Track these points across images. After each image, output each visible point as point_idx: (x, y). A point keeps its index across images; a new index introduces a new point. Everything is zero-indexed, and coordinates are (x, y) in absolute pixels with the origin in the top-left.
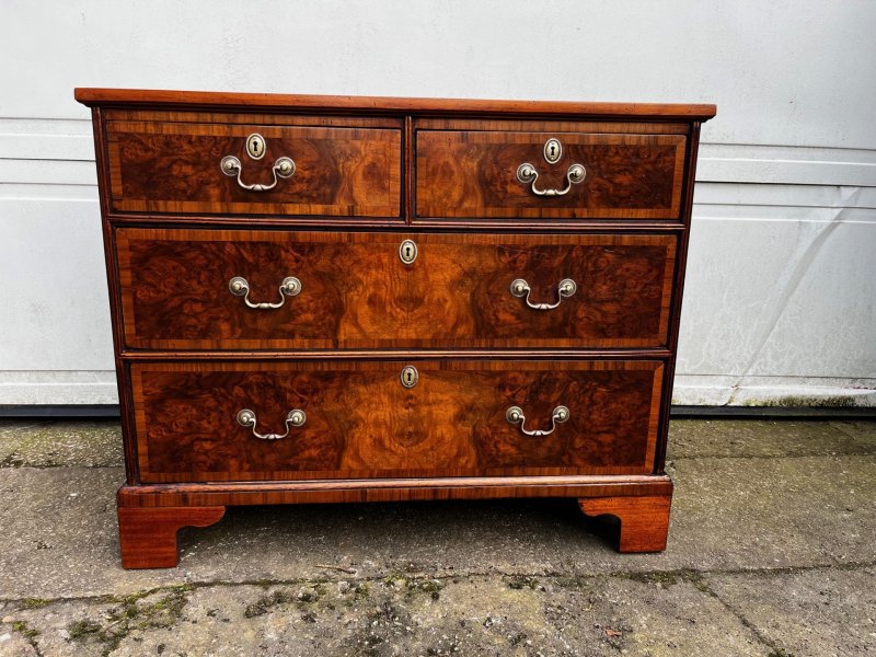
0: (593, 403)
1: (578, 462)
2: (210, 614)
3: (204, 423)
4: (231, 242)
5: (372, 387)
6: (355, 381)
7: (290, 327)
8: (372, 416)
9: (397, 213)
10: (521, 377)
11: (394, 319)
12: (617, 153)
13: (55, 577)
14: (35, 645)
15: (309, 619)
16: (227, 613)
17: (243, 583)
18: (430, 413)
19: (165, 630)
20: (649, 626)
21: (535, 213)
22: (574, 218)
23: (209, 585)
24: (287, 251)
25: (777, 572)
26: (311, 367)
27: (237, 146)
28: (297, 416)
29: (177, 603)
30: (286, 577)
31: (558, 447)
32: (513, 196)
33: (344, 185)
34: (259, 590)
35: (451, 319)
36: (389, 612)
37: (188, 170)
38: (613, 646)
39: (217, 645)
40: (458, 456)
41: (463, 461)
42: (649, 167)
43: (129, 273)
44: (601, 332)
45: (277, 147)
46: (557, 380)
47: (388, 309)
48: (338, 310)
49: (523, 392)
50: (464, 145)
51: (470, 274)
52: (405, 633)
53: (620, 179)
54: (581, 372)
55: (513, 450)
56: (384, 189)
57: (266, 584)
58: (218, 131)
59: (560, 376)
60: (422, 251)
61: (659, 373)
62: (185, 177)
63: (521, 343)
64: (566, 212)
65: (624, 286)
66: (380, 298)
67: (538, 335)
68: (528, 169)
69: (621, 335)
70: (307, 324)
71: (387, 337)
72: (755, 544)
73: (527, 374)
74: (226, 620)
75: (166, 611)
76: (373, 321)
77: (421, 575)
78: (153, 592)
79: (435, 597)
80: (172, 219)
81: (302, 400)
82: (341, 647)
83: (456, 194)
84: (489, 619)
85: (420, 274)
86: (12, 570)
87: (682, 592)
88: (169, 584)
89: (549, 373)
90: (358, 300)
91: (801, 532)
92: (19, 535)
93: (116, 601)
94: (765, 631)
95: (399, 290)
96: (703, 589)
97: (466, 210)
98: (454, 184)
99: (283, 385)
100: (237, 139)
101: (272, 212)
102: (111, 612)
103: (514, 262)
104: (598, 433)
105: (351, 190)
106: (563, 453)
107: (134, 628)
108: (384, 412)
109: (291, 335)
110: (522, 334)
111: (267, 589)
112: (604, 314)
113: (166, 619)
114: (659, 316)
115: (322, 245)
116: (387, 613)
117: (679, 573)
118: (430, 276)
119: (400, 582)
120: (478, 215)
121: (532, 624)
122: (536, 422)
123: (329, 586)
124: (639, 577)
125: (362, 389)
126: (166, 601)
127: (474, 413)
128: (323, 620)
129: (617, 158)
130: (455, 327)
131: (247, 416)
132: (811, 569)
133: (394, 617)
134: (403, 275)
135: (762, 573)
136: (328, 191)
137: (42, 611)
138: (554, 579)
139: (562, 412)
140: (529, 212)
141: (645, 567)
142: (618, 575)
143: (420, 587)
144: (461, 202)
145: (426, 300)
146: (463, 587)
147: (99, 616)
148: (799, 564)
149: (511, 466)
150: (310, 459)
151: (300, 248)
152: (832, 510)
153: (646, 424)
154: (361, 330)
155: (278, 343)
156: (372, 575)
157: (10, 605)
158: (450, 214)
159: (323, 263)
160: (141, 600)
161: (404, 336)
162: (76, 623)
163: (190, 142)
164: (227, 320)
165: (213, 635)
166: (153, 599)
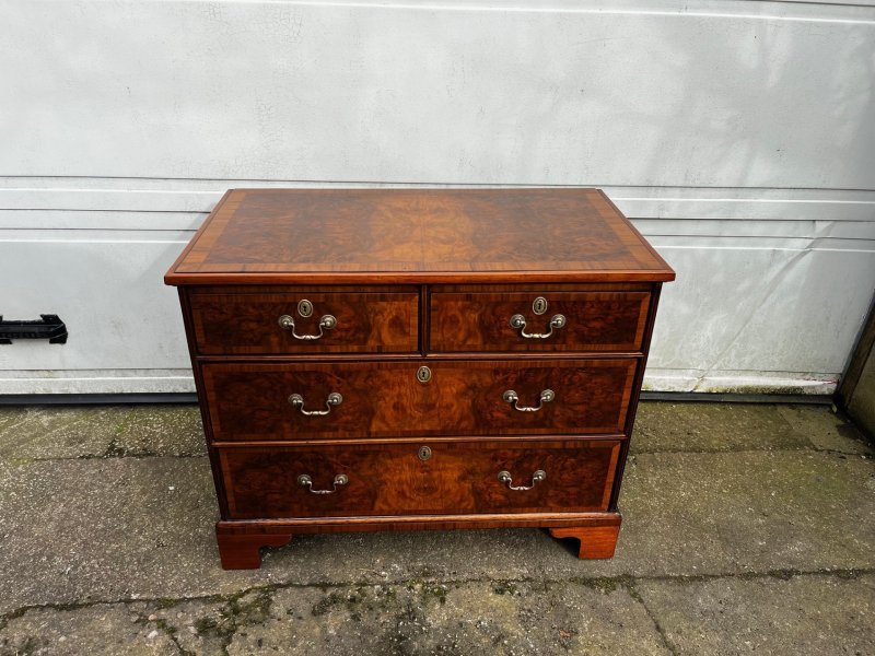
0: (564, 468)
1: (551, 504)
2: (289, 612)
3: (274, 483)
4: (290, 372)
5: (396, 460)
6: (383, 456)
7: (334, 424)
8: (396, 478)
9: (416, 348)
10: (510, 453)
11: (413, 417)
12: (592, 307)
13: (176, 577)
14: (176, 640)
15: (356, 618)
16: (301, 612)
17: (308, 585)
18: (441, 476)
19: (260, 626)
20: (590, 629)
21: (523, 347)
22: (555, 351)
23: (285, 586)
24: (331, 376)
25: (692, 579)
26: (351, 449)
27: (291, 309)
28: (342, 479)
29: (265, 604)
30: (337, 580)
31: (536, 495)
32: (506, 336)
33: (375, 332)
34: (319, 591)
35: (457, 416)
36: (411, 614)
37: (253, 325)
38: (563, 645)
39: (297, 640)
40: (461, 501)
41: (464, 504)
42: (618, 315)
43: (213, 394)
44: (572, 424)
45: (321, 308)
46: (536, 455)
47: (409, 411)
48: (370, 413)
49: (511, 462)
50: (468, 303)
51: (472, 387)
52: (422, 632)
53: (593, 324)
54: (556, 449)
55: (502, 498)
56: (405, 334)
57: (324, 586)
58: (274, 298)
59: (540, 451)
60: (434, 373)
61: (616, 449)
62: (252, 331)
63: (510, 431)
64: (548, 347)
65: (593, 394)
66: (403, 405)
67: (523, 426)
68: (520, 320)
69: (588, 425)
70: (347, 422)
71: (407, 429)
72: (682, 550)
73: (515, 451)
74: (300, 618)
75: (258, 609)
76: (397, 420)
77: (433, 580)
78: (248, 592)
79: (443, 601)
80: (243, 358)
81: (345, 469)
82: (379, 643)
83: (461, 336)
84: (480, 622)
85: (433, 388)
86: (143, 569)
87: (617, 599)
88: (257, 585)
89: (531, 450)
90: (385, 406)
91: (720, 538)
92: (140, 533)
93: (224, 600)
94: (670, 636)
95: (417, 399)
96: (634, 595)
97: (469, 346)
98: (460, 330)
99: (330, 459)
100: (290, 304)
101: (319, 351)
102: (221, 610)
103: (507, 379)
104: (567, 487)
105: (380, 334)
106: (540, 499)
107: (239, 624)
108: (407, 475)
109: (336, 429)
110: (512, 426)
111: (325, 591)
112: (576, 412)
113: (259, 616)
114: (618, 413)
115: (358, 372)
116: (409, 613)
117: (618, 579)
118: (441, 390)
119: (418, 586)
120: (479, 349)
121: (509, 628)
122: (520, 480)
123: (368, 589)
124: (589, 583)
125: (389, 461)
126: (258, 600)
127: (473, 475)
128: (365, 619)
129: (593, 310)
130: (459, 422)
131: (306, 480)
132: (718, 577)
133: (414, 618)
134: (419, 389)
135: (680, 580)
136: (362, 336)
137: (174, 610)
138: (528, 584)
139: (540, 475)
140: (519, 348)
141: (596, 573)
142: (574, 580)
143: (432, 591)
144: (465, 341)
145: (437, 405)
146: (463, 592)
147: (214, 613)
148: (710, 573)
149: (500, 507)
150: (352, 504)
151: (341, 374)
152: (751, 515)
153: (604, 481)
154: (388, 425)
155: (326, 435)
156: (398, 578)
157: (151, 604)
158: (455, 349)
159: (359, 383)
160: (241, 600)
161: (420, 428)
162: (199, 621)
163: (254, 307)
164: (288, 421)
165: (293, 631)
166: (248, 599)
